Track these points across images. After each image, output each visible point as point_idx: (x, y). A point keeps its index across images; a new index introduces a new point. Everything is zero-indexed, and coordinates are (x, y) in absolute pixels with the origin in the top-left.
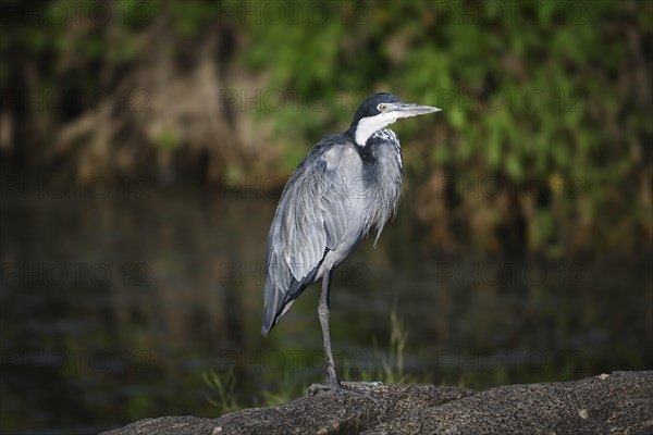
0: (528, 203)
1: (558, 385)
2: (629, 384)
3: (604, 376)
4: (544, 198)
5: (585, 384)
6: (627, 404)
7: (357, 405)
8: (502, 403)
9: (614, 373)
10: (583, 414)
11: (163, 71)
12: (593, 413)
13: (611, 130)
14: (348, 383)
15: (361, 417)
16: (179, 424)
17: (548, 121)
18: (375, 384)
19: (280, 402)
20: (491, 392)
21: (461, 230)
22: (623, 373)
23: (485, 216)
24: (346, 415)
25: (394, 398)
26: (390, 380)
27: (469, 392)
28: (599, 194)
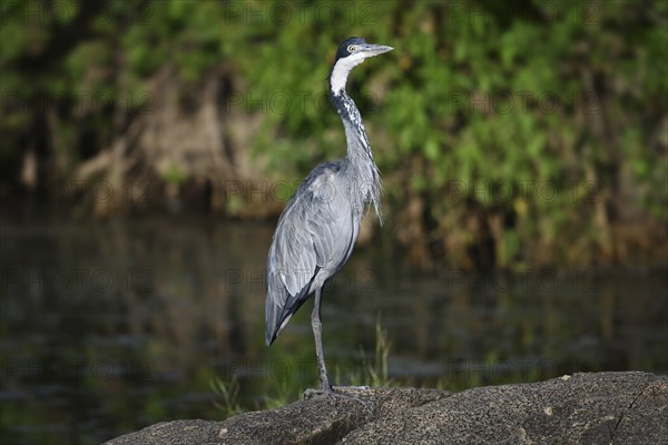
0: (496, 224)
1: (525, 386)
2: (589, 384)
3: (566, 377)
4: (510, 220)
5: (549, 385)
6: (587, 401)
7: (347, 406)
8: (476, 403)
9: (575, 374)
10: (548, 411)
11: (169, 113)
12: (557, 410)
13: (569, 158)
14: (339, 388)
15: (351, 417)
16: (190, 428)
17: (513, 153)
18: (363, 388)
19: (278, 406)
20: (466, 393)
21: (436, 249)
22: (583, 374)
23: (458, 237)
24: (338, 416)
25: (380, 400)
26: (376, 384)
27: (447, 393)
28: (560, 216)
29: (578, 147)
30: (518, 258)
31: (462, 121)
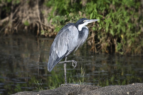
1: (122, 86)
2: (140, 86)
3: (133, 84)
4: (119, 41)
5: (129, 86)
6: (139, 91)
7: (72, 89)
8: (108, 90)
9: (136, 83)
10: (128, 93)
12: (130, 93)
14: (70, 84)
15: (73, 92)
16: (28, 93)
18: (77, 85)
19: (53, 88)
20: (106, 87)
22: (138, 83)
23: (104, 44)
24: (70, 92)
25: (82, 88)
26: (80, 84)
27: (100, 87)
28: (133, 39)
29: (139, 21)
30: (121, 51)
31: (107, 12)
